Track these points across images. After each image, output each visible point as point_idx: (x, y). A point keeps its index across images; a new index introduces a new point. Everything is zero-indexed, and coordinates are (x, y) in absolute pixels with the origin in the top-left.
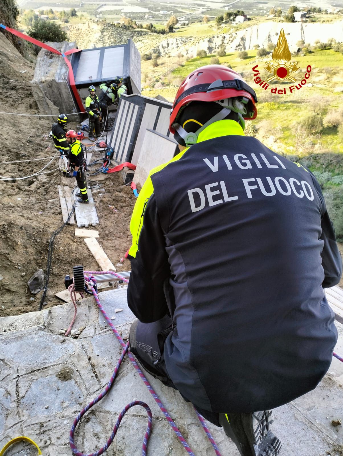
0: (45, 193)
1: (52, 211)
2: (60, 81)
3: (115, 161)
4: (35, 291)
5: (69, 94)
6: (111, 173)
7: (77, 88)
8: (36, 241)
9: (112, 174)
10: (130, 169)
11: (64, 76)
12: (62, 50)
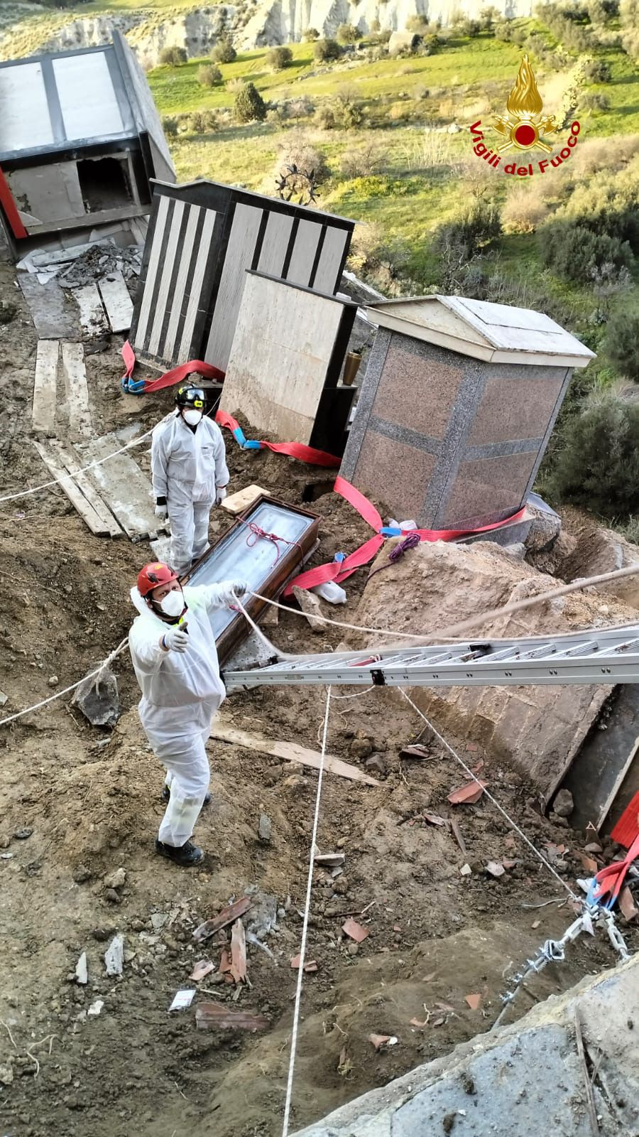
0: (6, 463)
1: (46, 507)
3: (157, 361)
4: (101, 718)
6: (153, 393)
8: (65, 591)
9: (158, 394)
10: (204, 378)
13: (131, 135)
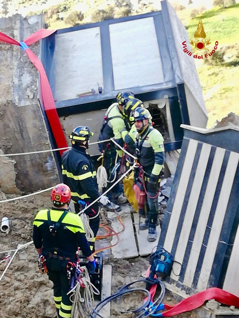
2: (23, 104)
3: (178, 285)
5: (43, 130)
7: (60, 116)
10: (222, 305)
11: (31, 91)
12: (16, 33)
13: (170, 85)
